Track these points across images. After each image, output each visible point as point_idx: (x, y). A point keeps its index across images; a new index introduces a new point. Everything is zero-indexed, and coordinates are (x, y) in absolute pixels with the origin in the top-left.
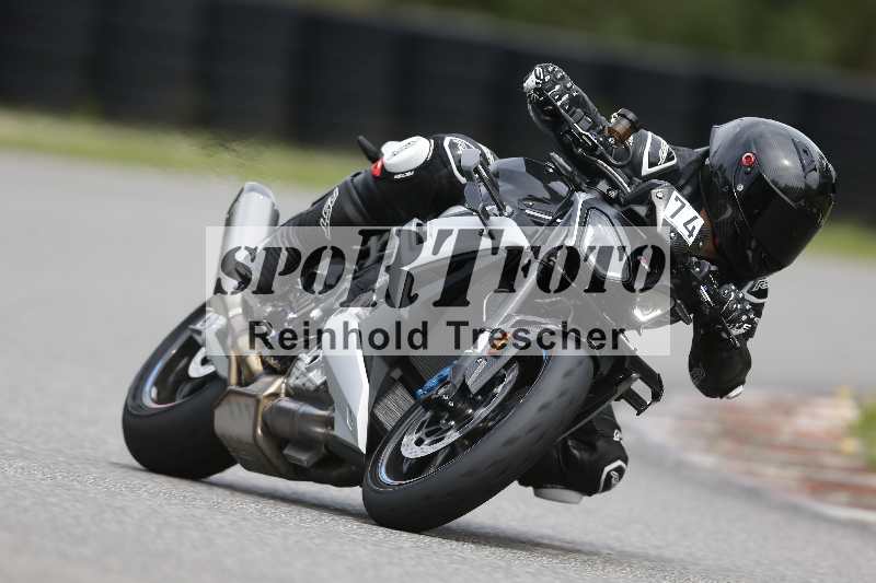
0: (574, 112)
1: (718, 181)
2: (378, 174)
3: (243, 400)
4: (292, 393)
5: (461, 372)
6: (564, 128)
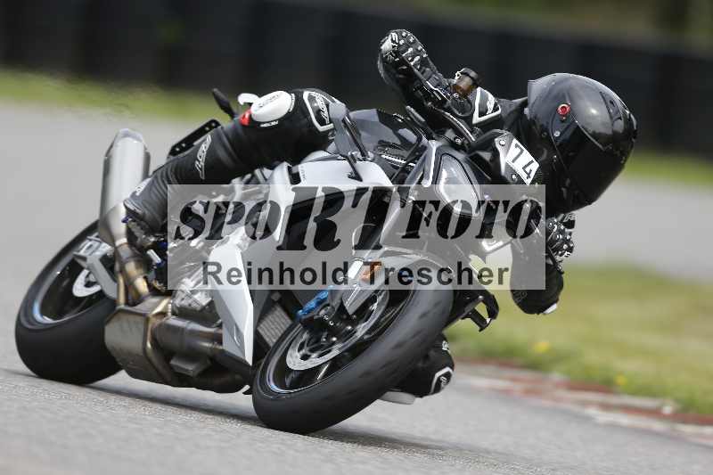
0: (424, 71)
1: (536, 129)
2: (246, 123)
3: (132, 318)
4: (177, 312)
5: (338, 296)
6: (417, 84)
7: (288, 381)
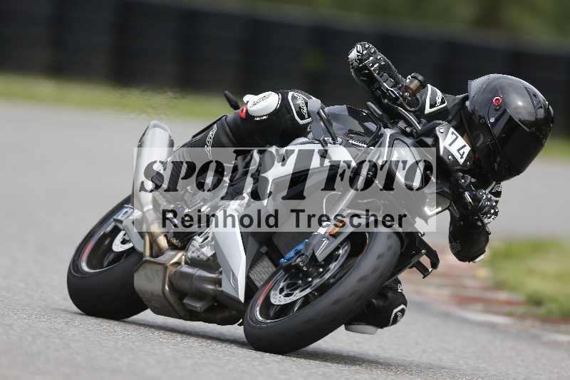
0: (382, 75)
1: (475, 117)
2: (244, 116)
4: (189, 262)
5: (311, 248)
6: (376, 85)
7: (272, 313)
